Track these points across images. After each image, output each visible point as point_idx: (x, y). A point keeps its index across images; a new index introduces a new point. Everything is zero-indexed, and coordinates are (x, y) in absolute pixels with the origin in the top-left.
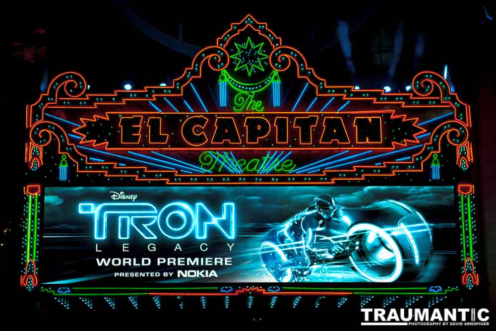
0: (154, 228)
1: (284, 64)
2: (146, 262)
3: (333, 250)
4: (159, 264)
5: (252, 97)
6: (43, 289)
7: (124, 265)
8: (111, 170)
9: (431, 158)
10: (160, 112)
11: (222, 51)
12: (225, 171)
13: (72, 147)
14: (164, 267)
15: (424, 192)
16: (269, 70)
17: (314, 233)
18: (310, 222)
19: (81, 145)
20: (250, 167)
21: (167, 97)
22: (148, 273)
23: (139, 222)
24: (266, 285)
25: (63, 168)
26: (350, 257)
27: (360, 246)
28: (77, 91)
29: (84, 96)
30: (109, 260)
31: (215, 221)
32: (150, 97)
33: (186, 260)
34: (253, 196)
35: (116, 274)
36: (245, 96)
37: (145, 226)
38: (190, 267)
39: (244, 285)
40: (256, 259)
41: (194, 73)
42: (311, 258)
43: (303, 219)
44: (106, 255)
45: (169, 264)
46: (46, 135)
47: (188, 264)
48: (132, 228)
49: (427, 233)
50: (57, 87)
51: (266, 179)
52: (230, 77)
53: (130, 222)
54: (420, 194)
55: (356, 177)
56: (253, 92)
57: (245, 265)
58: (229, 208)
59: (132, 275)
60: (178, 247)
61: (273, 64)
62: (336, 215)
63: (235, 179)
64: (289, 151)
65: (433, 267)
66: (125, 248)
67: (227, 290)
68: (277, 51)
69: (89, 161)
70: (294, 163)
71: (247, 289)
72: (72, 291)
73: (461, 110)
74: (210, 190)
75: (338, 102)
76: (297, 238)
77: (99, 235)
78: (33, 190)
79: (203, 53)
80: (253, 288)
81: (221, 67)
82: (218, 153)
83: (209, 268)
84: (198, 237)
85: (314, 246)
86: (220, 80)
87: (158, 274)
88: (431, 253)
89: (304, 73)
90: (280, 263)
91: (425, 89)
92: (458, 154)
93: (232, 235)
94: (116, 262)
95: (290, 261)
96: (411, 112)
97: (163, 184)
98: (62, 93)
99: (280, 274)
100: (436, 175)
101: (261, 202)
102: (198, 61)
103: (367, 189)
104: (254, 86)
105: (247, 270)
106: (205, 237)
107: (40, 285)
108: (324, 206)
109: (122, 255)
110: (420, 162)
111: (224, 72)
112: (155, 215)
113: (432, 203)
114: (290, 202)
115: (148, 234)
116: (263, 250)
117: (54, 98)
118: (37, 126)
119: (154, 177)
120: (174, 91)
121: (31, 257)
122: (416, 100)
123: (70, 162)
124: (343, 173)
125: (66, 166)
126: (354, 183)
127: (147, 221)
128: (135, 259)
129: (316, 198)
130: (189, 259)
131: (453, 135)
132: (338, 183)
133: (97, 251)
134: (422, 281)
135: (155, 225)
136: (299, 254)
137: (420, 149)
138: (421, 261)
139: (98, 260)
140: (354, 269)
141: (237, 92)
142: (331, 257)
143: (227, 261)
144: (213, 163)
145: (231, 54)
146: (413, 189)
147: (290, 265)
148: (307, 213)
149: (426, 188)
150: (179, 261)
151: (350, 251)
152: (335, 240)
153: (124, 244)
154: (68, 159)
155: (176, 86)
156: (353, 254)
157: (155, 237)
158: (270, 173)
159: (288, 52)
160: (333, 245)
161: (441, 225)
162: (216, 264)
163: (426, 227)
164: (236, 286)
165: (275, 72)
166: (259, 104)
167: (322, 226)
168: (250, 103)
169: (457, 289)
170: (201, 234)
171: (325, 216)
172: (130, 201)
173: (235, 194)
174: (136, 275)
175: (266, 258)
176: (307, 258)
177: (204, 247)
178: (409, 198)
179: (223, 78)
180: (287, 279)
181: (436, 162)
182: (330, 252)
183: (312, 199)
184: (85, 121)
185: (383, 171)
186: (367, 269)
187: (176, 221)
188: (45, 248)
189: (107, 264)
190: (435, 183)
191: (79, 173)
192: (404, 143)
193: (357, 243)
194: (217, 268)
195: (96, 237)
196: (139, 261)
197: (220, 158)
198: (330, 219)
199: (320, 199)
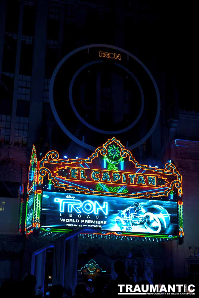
0: (80, 209)
1: (125, 155)
2: (78, 221)
3: (139, 221)
4: (82, 222)
5: (115, 166)
6: (41, 229)
7: (70, 221)
8: (66, 187)
9: (170, 192)
10: (84, 168)
11: (105, 149)
12: (105, 191)
13: (53, 178)
14: (84, 223)
15: (168, 203)
16: (120, 157)
17: (133, 215)
18: (132, 210)
19: (57, 177)
20: (113, 190)
21: (86, 163)
22: (78, 225)
23: (75, 207)
24: (117, 232)
25: (50, 185)
26: (145, 224)
27: (148, 220)
28: (55, 158)
29: (58, 160)
30: (65, 219)
31: (101, 208)
32: (80, 162)
33: (91, 221)
34: (114, 200)
35: (67, 225)
36: (112, 165)
37: (77, 208)
38: (92, 224)
39: (110, 231)
40: (114, 222)
41: (95, 155)
42: (132, 223)
43: (130, 209)
44: (64, 217)
45: (85, 222)
46: (44, 173)
47: (92, 223)
48: (73, 208)
49: (169, 217)
50: (48, 156)
51: (118, 195)
52: (107, 158)
53: (72, 206)
54: (166, 204)
55: (147, 196)
56: (115, 164)
57: (111, 224)
58: (106, 204)
59: (73, 225)
60: (88, 217)
61: (122, 155)
62: (140, 209)
63: (108, 194)
64: (126, 186)
65: (170, 229)
66: (70, 216)
67: (104, 233)
68: (123, 151)
69: (59, 183)
70: (128, 190)
71: (111, 233)
72: (51, 230)
73: (179, 177)
74: (99, 197)
75: (142, 170)
76: (128, 216)
77: (62, 210)
78: (39, 192)
79: (98, 149)
80: (113, 233)
81: (104, 154)
82: (102, 184)
83: (99, 225)
84: (95, 213)
85: (133, 219)
86: (104, 159)
87: (81, 226)
88: (170, 224)
89: (131, 159)
90: (122, 224)
91: (169, 168)
92: (178, 191)
93: (106, 213)
94: (67, 220)
95: (125, 224)
96: (165, 176)
97: (84, 193)
98: (50, 158)
99: (122, 228)
100: (172, 198)
101: (116, 202)
102: (97, 151)
103: (150, 201)
104: (115, 162)
105: (111, 226)
106: (97, 213)
107: (40, 227)
108: (136, 205)
109: (69, 218)
110: (167, 193)
111: (105, 156)
112: (81, 204)
113: (170, 207)
114: (126, 203)
115: (78, 211)
116: (117, 220)
117: (47, 159)
118: (41, 169)
119: (81, 191)
120: (88, 161)
121: (38, 217)
122: (166, 172)
123: (52, 183)
124: (143, 195)
125: (51, 184)
126: (146, 199)
127: (78, 206)
128: (74, 220)
129: (134, 203)
130: (92, 221)
131: (177, 185)
132: (141, 198)
133: (61, 216)
134: (167, 233)
135: (81, 208)
136: (128, 222)
137: (167, 189)
138: (167, 227)
139: (61, 219)
140: (145, 228)
141: (109, 164)
142: (139, 223)
143: (105, 223)
144: (101, 188)
145: (108, 150)
146: (164, 202)
147: (125, 225)
148: (131, 207)
149: (168, 202)
150: (89, 222)
151: (145, 222)
152: (140, 217)
153: (70, 214)
154: (52, 182)
155: (89, 159)
156: (145, 223)
157: (81, 212)
158: (120, 193)
159: (126, 151)
160: (139, 219)
161: (173, 215)
162: (101, 223)
163: (168, 215)
164: (107, 231)
165: (122, 158)
166: (116, 168)
167: (136, 212)
168: (114, 168)
169: (177, 237)
170: (96, 212)
171: (137, 209)
172: (73, 199)
173: (107, 199)
174: (74, 225)
175: (117, 222)
176: (131, 223)
177: (97, 217)
178: (164, 205)
179: (105, 158)
180: (124, 230)
181: (172, 193)
182: (138, 222)
183: (133, 203)
184: (58, 169)
185: (156, 195)
186: (150, 228)
187: (88, 207)
188: (42, 213)
189: (64, 221)
190: (171, 200)
191: (55, 187)
192: (162, 186)
193: (147, 219)
194: (102, 225)
195: (61, 211)
196: (75, 221)
197: (103, 186)
198: (138, 210)
199: (136, 203)
